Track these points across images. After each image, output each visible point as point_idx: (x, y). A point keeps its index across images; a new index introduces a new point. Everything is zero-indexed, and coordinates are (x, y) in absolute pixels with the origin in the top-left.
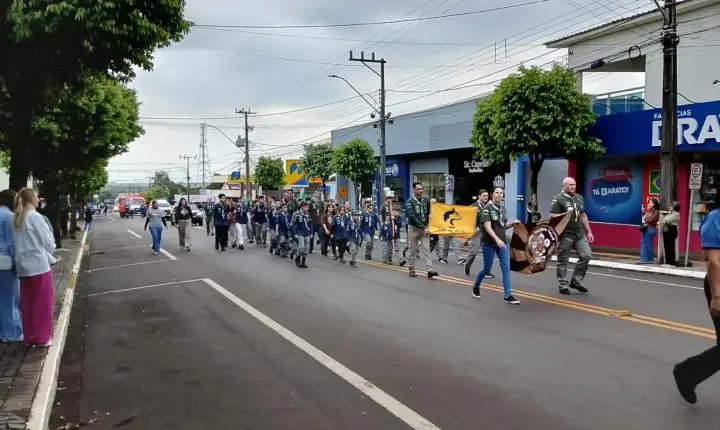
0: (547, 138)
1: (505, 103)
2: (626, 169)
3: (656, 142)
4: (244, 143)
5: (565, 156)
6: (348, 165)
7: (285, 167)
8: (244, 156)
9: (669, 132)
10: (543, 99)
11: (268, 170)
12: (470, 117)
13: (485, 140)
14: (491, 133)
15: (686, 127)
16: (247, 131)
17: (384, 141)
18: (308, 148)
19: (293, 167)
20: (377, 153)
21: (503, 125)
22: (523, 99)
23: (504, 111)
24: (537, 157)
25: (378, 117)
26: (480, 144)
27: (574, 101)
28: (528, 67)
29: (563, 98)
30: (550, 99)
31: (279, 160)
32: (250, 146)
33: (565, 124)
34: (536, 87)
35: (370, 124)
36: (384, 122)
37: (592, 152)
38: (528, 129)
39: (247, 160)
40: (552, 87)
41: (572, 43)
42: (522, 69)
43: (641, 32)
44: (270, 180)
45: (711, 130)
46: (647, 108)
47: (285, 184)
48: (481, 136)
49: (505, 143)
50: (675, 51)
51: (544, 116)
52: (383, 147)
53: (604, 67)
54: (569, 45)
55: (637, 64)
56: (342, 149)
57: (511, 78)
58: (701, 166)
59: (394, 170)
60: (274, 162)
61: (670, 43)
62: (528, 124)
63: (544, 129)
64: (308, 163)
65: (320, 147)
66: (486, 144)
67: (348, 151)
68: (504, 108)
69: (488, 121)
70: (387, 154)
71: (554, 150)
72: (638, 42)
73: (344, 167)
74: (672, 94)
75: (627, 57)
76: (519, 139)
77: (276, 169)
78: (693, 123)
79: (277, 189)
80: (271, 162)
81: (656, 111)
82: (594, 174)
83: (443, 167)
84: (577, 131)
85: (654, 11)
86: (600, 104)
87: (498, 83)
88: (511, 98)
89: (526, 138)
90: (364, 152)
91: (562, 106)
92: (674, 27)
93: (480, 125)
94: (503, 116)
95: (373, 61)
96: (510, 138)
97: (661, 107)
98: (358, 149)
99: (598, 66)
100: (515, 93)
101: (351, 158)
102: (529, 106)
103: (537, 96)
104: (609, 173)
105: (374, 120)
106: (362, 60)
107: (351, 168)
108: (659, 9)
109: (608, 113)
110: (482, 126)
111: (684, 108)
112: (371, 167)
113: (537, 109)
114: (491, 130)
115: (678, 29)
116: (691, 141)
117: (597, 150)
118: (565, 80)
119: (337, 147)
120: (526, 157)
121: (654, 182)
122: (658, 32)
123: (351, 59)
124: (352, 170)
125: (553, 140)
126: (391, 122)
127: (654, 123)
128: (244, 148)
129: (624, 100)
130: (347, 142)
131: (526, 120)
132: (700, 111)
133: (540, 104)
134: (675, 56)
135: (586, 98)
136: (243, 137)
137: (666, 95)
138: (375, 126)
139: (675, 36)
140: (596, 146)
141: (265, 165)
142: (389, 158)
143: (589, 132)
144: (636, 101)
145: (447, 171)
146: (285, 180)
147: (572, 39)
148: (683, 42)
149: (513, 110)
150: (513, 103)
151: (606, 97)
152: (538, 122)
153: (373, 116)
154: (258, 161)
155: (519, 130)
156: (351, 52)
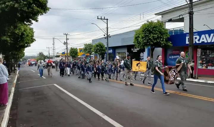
1: (143, 31)
2: (179, 50)
3: (187, 42)
4: (66, 43)
5: (161, 47)
6: (97, 50)
7: (78, 51)
8: (66, 47)
9: (191, 40)
11: (73, 52)
12: (133, 36)
13: (137, 42)
14: (139, 40)
15: (196, 38)
16: (67, 40)
17: (108, 43)
18: (86, 45)
19: (81, 50)
20: (106, 46)
21: (143, 38)
22: (148, 30)
23: (143, 34)
24: (153, 47)
25: (106, 36)
26: (136, 44)
27: (163, 31)
28: (150, 21)
29: (160, 30)
30: (156, 30)
31: (77, 49)
32: (68, 44)
33: (161, 38)
34: (152, 27)
36: (108, 37)
37: (169, 46)
38: (150, 39)
39: (67, 48)
40: (157, 27)
41: (163, 14)
42: (148, 22)
43: (183, 10)
44: (74, 54)
46: (184, 33)
47: (78, 55)
49: (143, 43)
50: (193, 16)
51: (155, 35)
52: (108, 44)
54: (162, 15)
55: (181, 20)
57: (145, 24)
58: (200, 49)
59: (111, 51)
61: (191, 14)
62: (150, 37)
63: (155, 39)
64: (85, 49)
65: (89, 45)
66: (138, 43)
67: (97, 46)
69: (138, 37)
70: (109, 47)
71: (158, 45)
72: (182, 13)
74: (192, 29)
75: (178, 18)
76: (148, 42)
77: (76, 51)
78: (198, 37)
79: (76, 57)
80: (74, 49)
81: (187, 33)
82: (169, 52)
83: (125, 50)
84: (164, 40)
85: (187, 4)
86: (171, 32)
87: (141, 26)
88: (145, 30)
89: (150, 42)
90: (102, 46)
91: (160, 32)
93: (136, 38)
94: (143, 35)
95: (104, 19)
96: (145, 41)
97: (189, 32)
98: (100, 45)
99: (171, 21)
101: (98, 48)
103: (153, 30)
104: (174, 52)
105: (105, 36)
106: (101, 19)
108: (188, 4)
109: (173, 34)
110: (137, 38)
111: (195, 33)
112: (104, 50)
113: (153, 33)
115: (193, 10)
116: (197, 42)
118: (161, 24)
119: (94, 45)
120: (150, 47)
121: (187, 54)
122: (187, 11)
123: (98, 19)
124: (99, 51)
125: (157, 42)
126: (110, 37)
127: (187, 37)
128: (66, 45)
129: (178, 30)
130: (97, 43)
131: (150, 36)
132: (200, 33)
133: (153, 32)
134: (193, 18)
135: (167, 30)
136: (66, 42)
137: (190, 29)
138: (105, 38)
139: (192, 12)
140: (170, 44)
141: (72, 50)
143: (168, 40)
144: (181, 31)
145: (127, 51)
147: (163, 13)
148: (195, 14)
149: (146, 33)
151: (173, 29)
152: (153, 37)
153: (104, 35)
154: (70, 49)
155: (147, 39)
156: (98, 17)
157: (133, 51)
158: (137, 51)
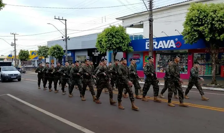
0: (118, 46)
1: (107, 35)
2: (139, 55)
3: (147, 48)
4: (14, 45)
5: (123, 52)
6: (54, 53)
7: (30, 53)
8: (14, 49)
9: (151, 45)
10: (117, 35)
11: (24, 54)
12: (95, 39)
13: (100, 46)
15: (154, 44)
16: (15, 41)
17: (67, 46)
18: (40, 47)
19: (33, 53)
20: (64, 49)
21: (106, 42)
22: (111, 34)
23: (106, 38)
24: (115, 52)
25: (64, 38)
26: (99, 47)
27: (125, 35)
28: (112, 25)
29: (122, 35)
30: (119, 35)
31: (27, 51)
32: (16, 46)
33: (123, 43)
34: (115, 31)
35: (62, 40)
36: (66, 39)
37: (130, 51)
38: (113, 43)
39: (15, 50)
40: (119, 31)
41: (124, 19)
42: (110, 26)
43: (144, 17)
44: (24, 57)
45: (161, 45)
46: (144, 38)
47: (30, 59)
48: (99, 45)
49: (106, 47)
50: (152, 23)
51: (117, 40)
52: (66, 47)
53: (133, 26)
55: (141, 26)
56: (52, 48)
57: (108, 29)
58: (159, 54)
59: (70, 54)
60: (26, 52)
61: (151, 21)
62: (113, 42)
63: (117, 44)
64: (39, 52)
65: (44, 47)
67: (54, 48)
68: (106, 37)
69: (101, 40)
70: (68, 49)
71: (120, 49)
72: (143, 20)
73: (53, 54)
74: (151, 35)
75: (139, 24)
76: (110, 46)
77: (26, 54)
78: (156, 43)
79: (27, 60)
80: (25, 51)
81: (148, 39)
82: (130, 56)
84: (126, 45)
86: (132, 37)
87: (104, 29)
88: (108, 34)
89: (112, 46)
90: (60, 49)
91: (122, 37)
92: (152, 16)
93: (99, 41)
94: (106, 39)
95: (63, 20)
96: (108, 46)
98: (58, 48)
99: (132, 26)
100: (109, 33)
101: (56, 50)
102: (113, 37)
103: (115, 34)
104: (134, 56)
105: (63, 38)
106: (59, 19)
107: (55, 54)
108: (148, 11)
109: (134, 39)
111: (154, 39)
112: (62, 54)
113: (115, 37)
114: (102, 43)
115: (153, 17)
116: (156, 48)
117: (132, 50)
118: (122, 29)
119: (50, 47)
120: (112, 51)
121: (146, 59)
122: (147, 17)
123: (55, 19)
124: (56, 55)
125: (120, 47)
126: (69, 39)
128: (14, 47)
129: (138, 36)
130: (54, 45)
131: (113, 41)
132: (158, 40)
133: (116, 36)
134: (152, 25)
135: (127, 35)
136: (14, 42)
137: (150, 35)
138: (64, 41)
139: (152, 19)
140: (131, 49)
141: (22, 52)
142: (68, 51)
143: (130, 45)
144: (141, 36)
145: (87, 55)
146: (30, 57)
148: (154, 21)
149: (109, 37)
150: (109, 35)
151: (133, 35)
152: (116, 41)
153: (63, 37)
154: (20, 51)
155: (110, 43)
156: (55, 16)
157: (94, 55)
158: (98, 55)
